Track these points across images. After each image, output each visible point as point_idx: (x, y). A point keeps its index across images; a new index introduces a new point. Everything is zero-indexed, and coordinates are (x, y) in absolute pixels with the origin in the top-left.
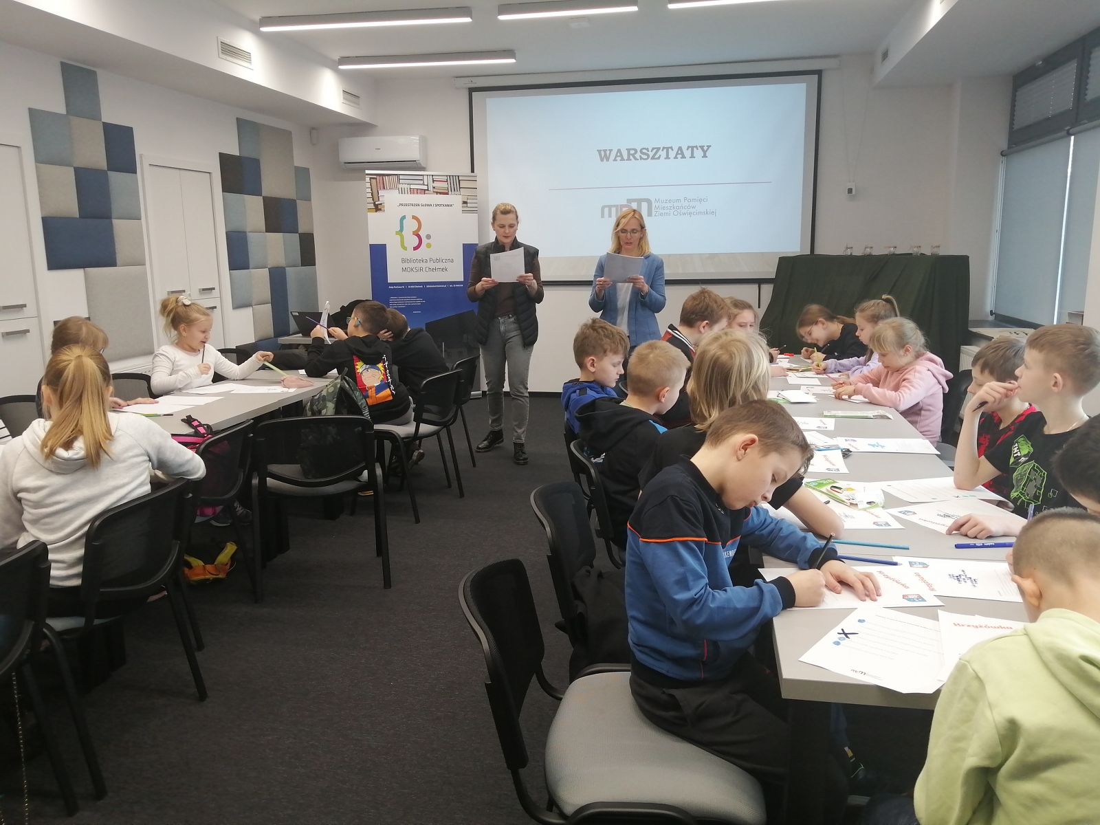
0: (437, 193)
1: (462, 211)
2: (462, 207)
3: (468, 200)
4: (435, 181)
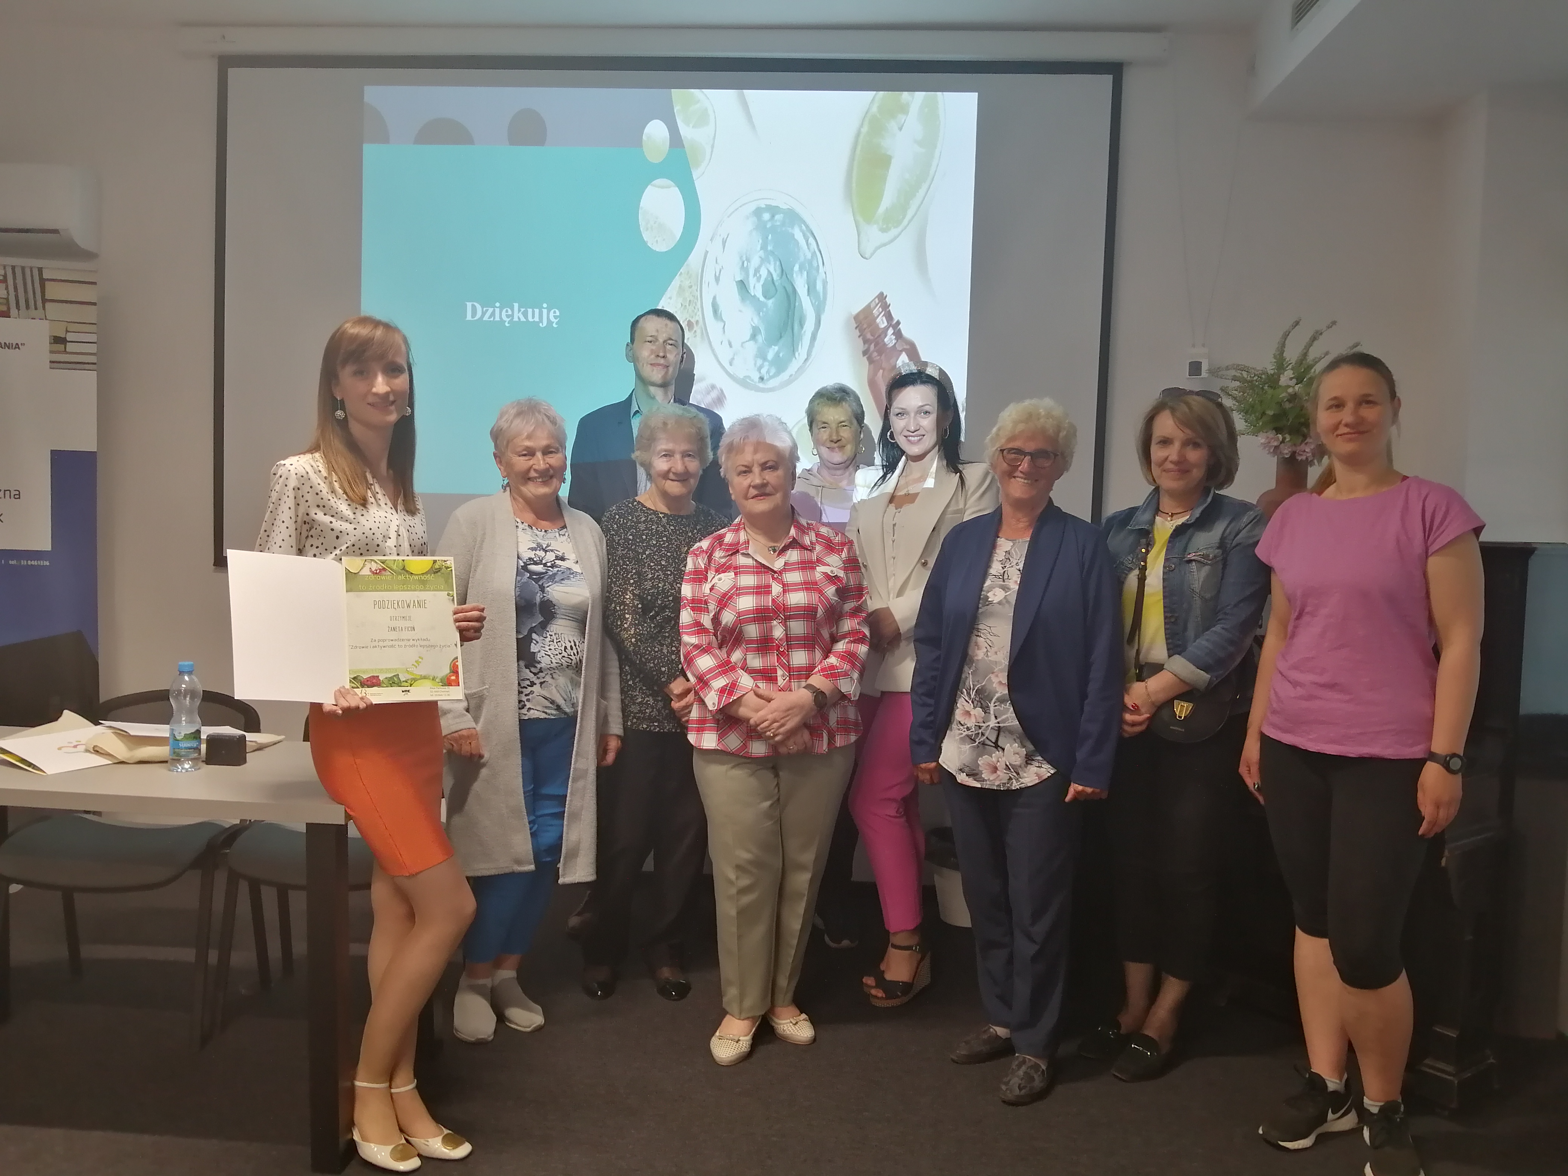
1: (51, 362)
2: (52, 352)
3: (68, 334)
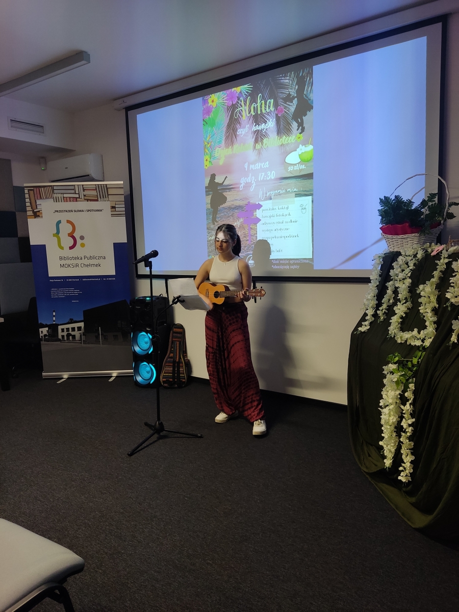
0: (88, 200)
1: (111, 215)
2: (111, 211)
3: (116, 205)
4: (85, 190)
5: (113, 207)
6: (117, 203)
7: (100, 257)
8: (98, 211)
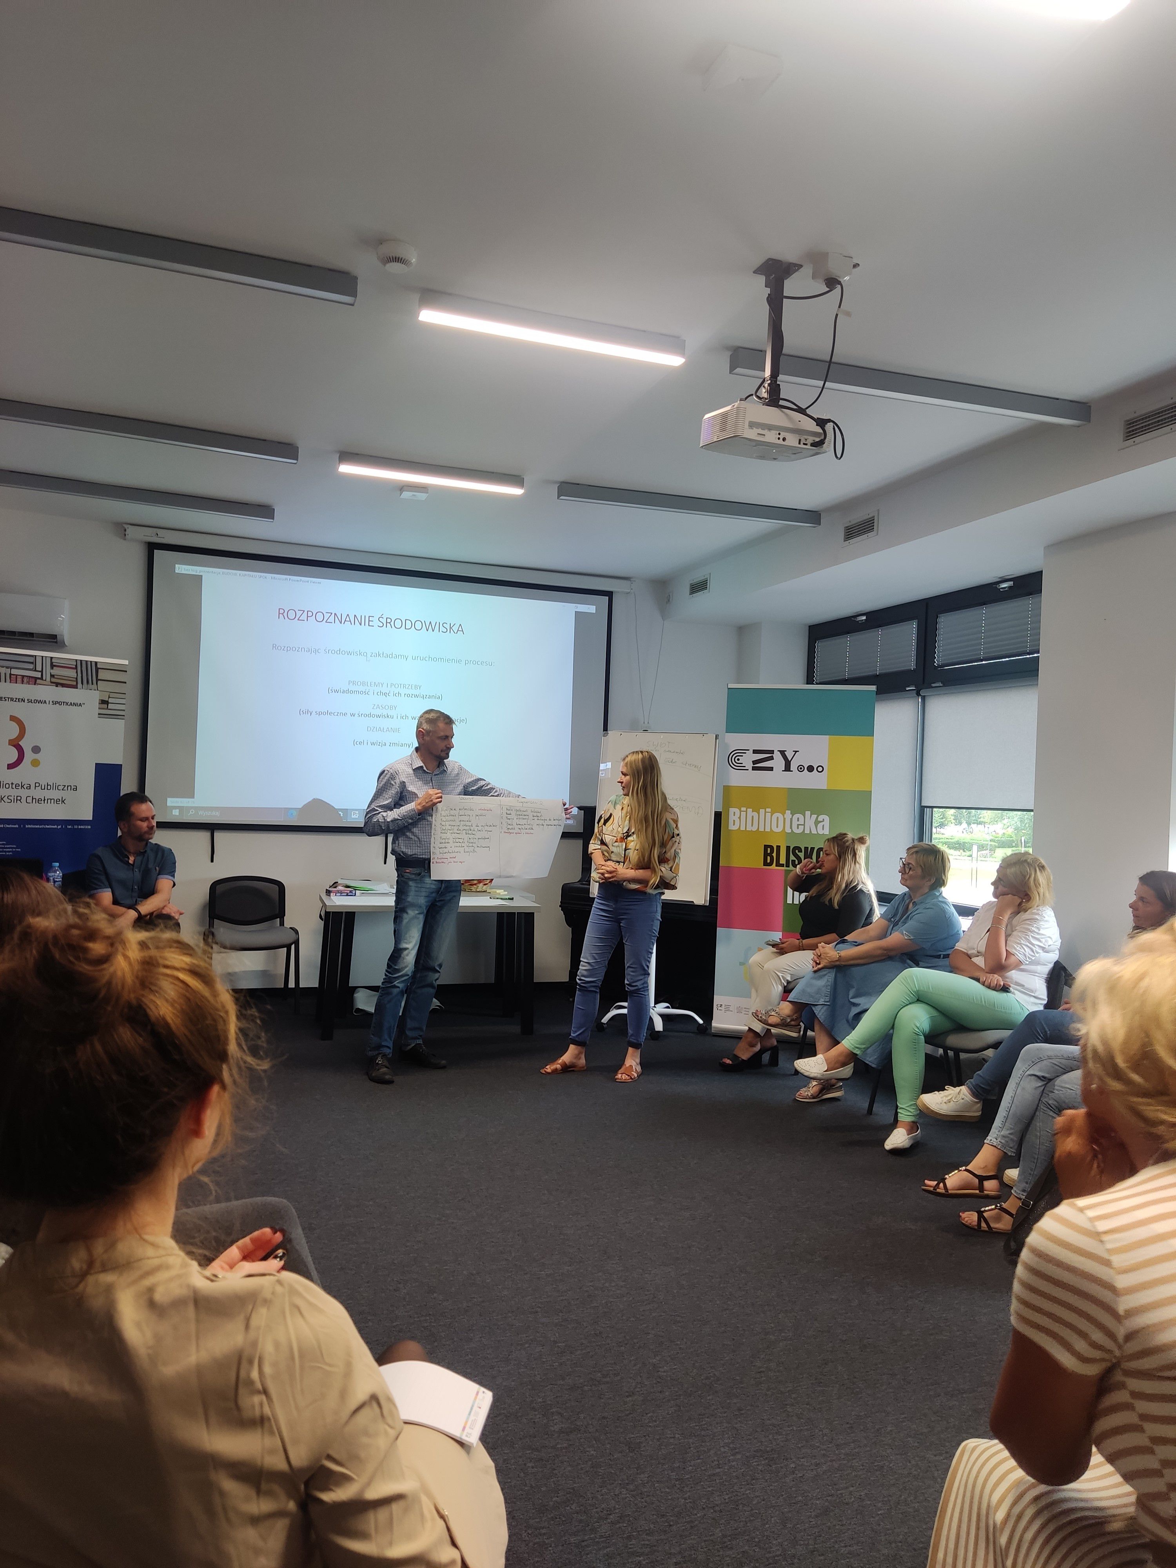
0: (57, 685)
1: (99, 714)
2: (99, 708)
3: (110, 699)
4: (55, 666)
5: (103, 702)
6: (112, 695)
7: (65, 787)
8: (75, 704)
